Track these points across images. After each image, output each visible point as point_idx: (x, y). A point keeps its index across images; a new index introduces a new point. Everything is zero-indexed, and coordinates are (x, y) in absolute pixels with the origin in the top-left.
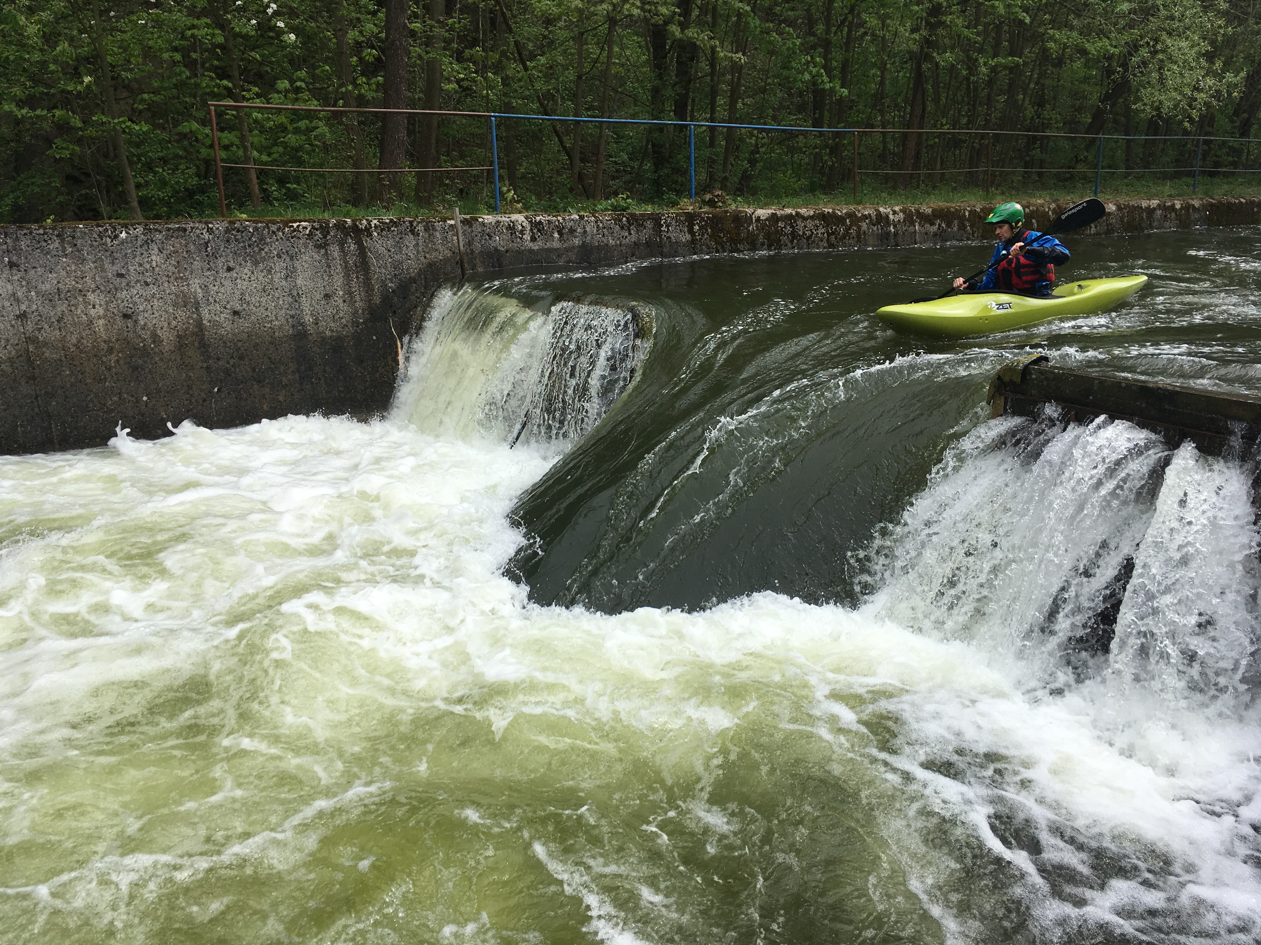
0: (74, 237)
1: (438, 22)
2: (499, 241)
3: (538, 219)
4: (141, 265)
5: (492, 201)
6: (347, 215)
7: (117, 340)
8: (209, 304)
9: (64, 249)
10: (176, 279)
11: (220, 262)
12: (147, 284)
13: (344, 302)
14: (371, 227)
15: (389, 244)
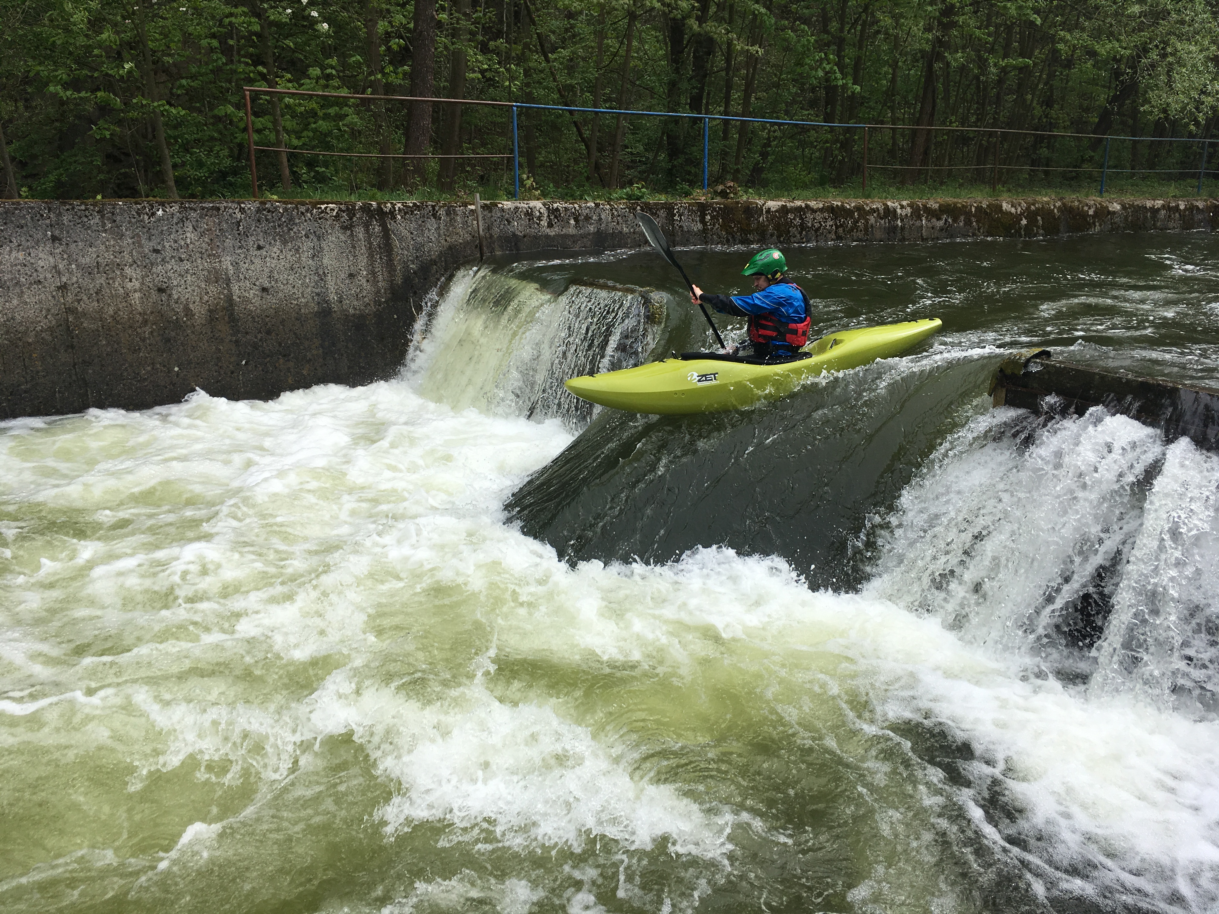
0: (113, 214)
1: (465, 14)
2: (517, 227)
3: (555, 205)
4: (176, 242)
5: (511, 188)
6: (373, 198)
7: (152, 313)
8: (239, 280)
9: (104, 225)
10: (209, 255)
11: (251, 239)
12: (181, 260)
13: (368, 281)
14: (395, 210)
15: (412, 227)
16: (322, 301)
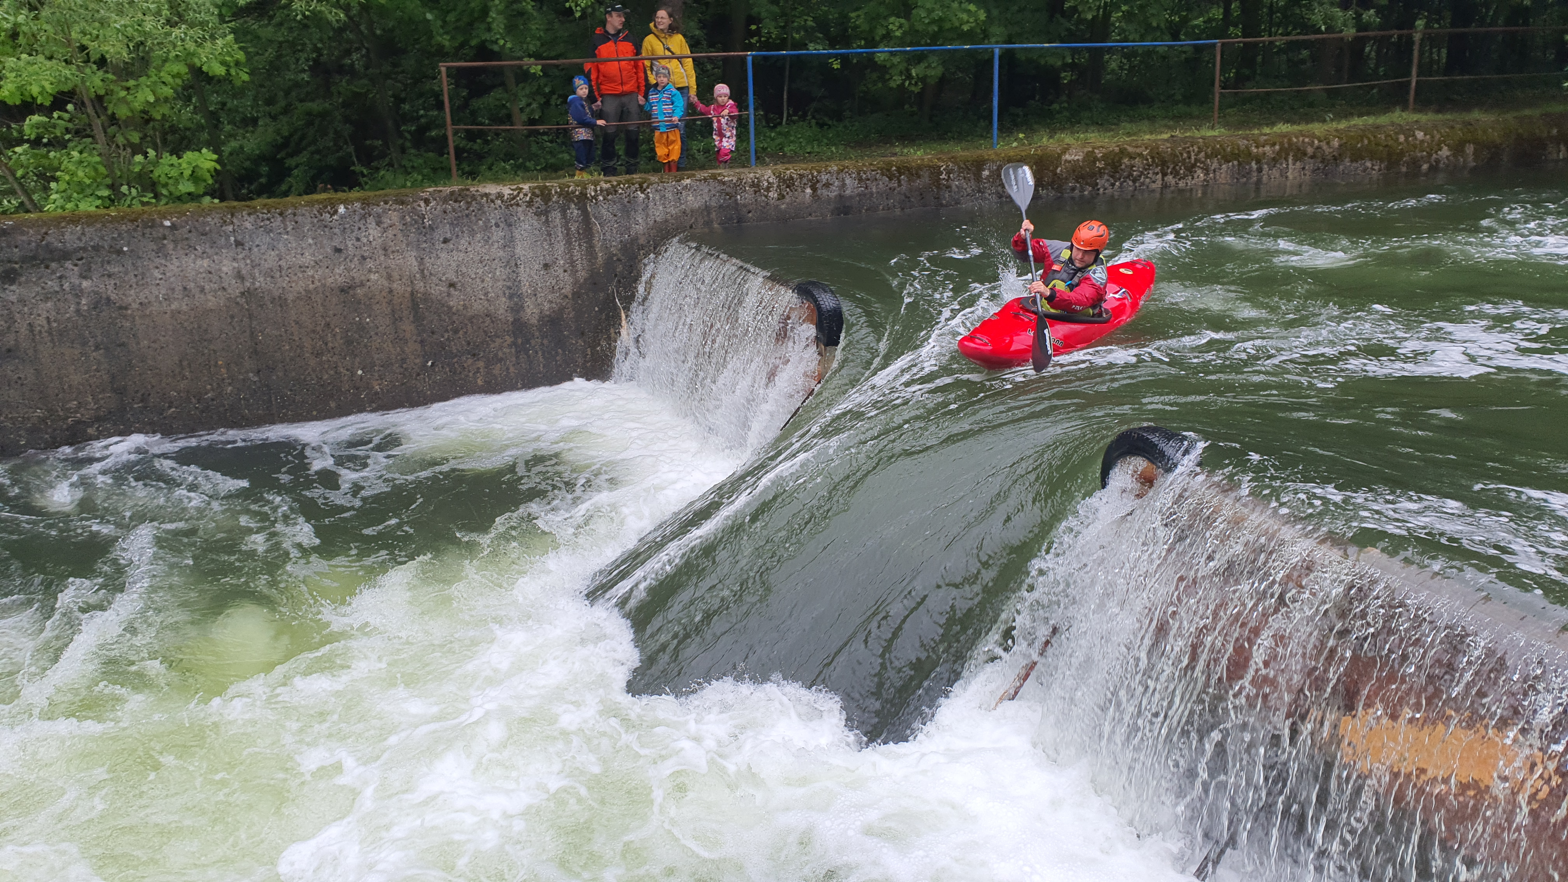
2: (741, 201)
3: (788, 173)
4: (358, 239)
7: (334, 315)
8: (424, 277)
9: (286, 227)
10: (393, 252)
11: (437, 232)
12: (364, 258)
13: (565, 271)
14: (596, 191)
15: (615, 208)
16: (514, 295)
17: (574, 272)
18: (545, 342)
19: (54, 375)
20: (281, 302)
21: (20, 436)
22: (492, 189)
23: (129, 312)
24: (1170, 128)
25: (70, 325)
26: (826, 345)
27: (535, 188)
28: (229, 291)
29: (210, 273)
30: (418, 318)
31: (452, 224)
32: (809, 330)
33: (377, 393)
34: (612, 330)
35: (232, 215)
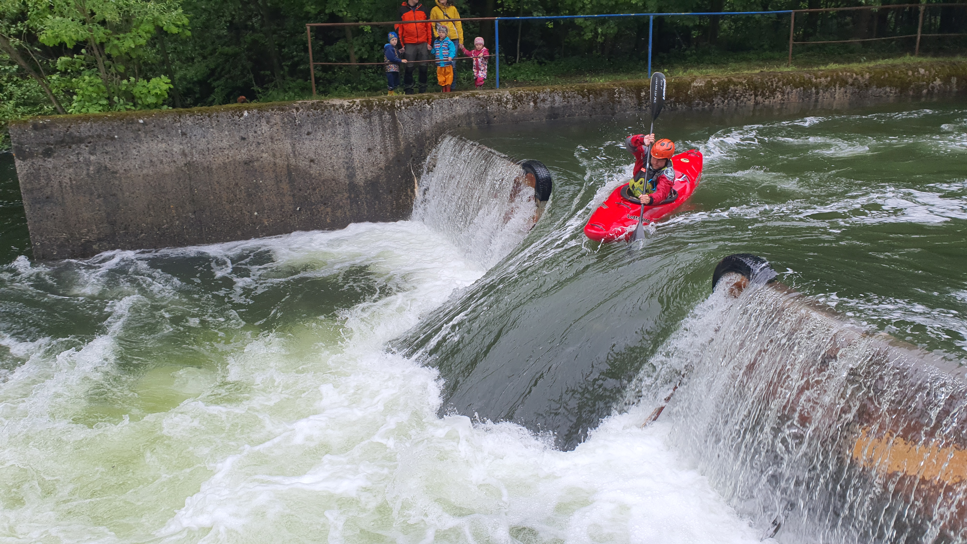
2: (489, 110)
3: (519, 92)
4: (255, 132)
7: (241, 178)
8: (295, 156)
9: (212, 124)
11: (303, 128)
12: (259, 144)
13: (381, 153)
14: (400, 103)
15: (412, 114)
16: (350, 167)
17: (386, 153)
18: (368, 196)
19: (74, 213)
20: (209, 170)
21: (54, 249)
22: (337, 102)
23: (118, 175)
24: (760, 66)
25: (83, 183)
26: (541, 200)
27: (364, 101)
28: (178, 163)
29: (166, 152)
30: (291, 181)
31: (312, 123)
32: (531, 191)
33: (266, 226)
34: (409, 190)
35: (180, 117)
